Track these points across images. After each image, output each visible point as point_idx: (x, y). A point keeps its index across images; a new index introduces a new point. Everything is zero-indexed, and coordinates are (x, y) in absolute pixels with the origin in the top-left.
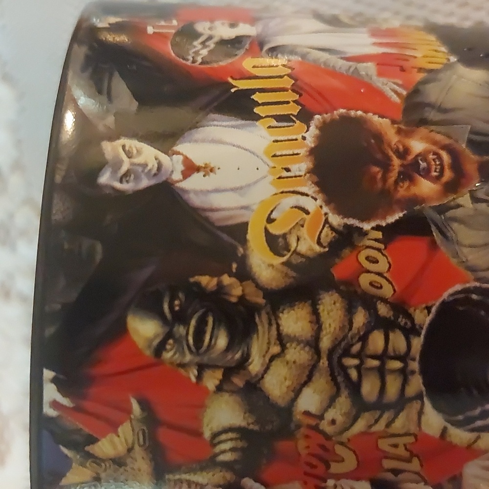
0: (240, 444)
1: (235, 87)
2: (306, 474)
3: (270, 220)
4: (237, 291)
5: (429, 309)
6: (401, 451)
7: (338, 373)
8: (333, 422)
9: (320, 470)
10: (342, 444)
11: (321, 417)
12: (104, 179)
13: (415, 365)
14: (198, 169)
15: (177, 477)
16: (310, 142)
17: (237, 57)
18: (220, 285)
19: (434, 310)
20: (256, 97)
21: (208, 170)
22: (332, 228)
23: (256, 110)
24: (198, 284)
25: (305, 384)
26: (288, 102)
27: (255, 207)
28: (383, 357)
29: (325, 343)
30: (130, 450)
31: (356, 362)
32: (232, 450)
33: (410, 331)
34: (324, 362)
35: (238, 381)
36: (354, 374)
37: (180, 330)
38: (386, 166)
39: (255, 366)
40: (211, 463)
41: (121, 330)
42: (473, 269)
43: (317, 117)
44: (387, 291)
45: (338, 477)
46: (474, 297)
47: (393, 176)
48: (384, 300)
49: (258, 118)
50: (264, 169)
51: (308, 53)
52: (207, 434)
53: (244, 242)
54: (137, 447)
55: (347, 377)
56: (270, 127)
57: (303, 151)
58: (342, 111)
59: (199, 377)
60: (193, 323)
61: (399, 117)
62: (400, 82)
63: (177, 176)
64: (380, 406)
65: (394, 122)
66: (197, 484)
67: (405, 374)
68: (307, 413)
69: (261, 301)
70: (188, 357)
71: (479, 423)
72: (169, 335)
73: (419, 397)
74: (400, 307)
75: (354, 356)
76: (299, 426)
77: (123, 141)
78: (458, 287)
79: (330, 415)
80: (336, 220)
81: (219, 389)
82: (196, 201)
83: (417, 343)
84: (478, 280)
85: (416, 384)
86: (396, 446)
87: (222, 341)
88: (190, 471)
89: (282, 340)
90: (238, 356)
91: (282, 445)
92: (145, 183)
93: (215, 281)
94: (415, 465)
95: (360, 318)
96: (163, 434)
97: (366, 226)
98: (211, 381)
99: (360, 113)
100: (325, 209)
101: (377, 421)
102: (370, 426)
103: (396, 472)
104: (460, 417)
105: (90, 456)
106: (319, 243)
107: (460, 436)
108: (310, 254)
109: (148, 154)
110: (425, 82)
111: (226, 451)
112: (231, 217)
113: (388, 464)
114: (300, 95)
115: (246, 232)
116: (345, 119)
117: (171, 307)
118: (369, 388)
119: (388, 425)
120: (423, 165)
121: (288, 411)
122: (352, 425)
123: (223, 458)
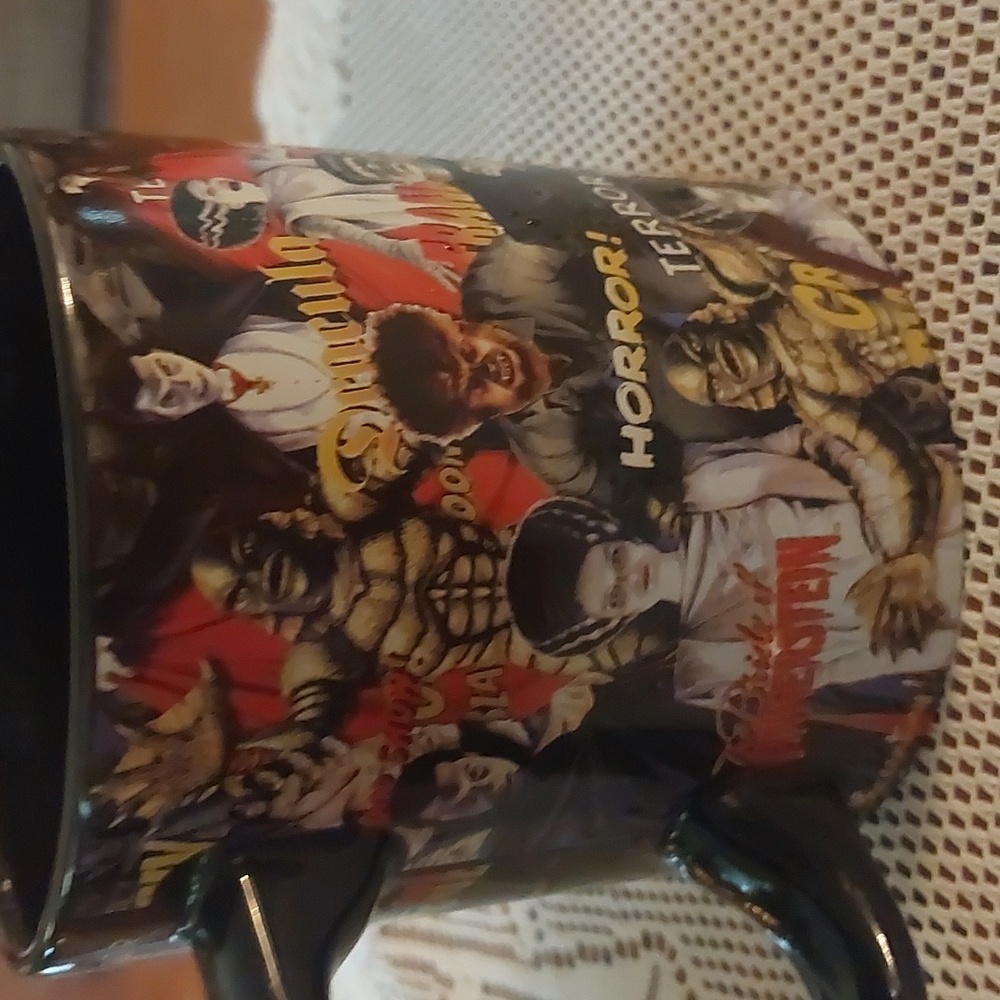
0: (321, 698)
1: (269, 278)
2: (391, 723)
3: (342, 442)
4: (313, 527)
5: (513, 528)
6: (489, 686)
7: (424, 606)
8: (420, 661)
10: (429, 685)
11: (407, 658)
12: (144, 402)
13: (502, 591)
14: (249, 385)
16: (370, 347)
17: (259, 236)
18: (294, 521)
19: (518, 529)
20: (297, 290)
21: (262, 385)
22: (409, 447)
23: (302, 308)
24: (269, 522)
25: (391, 624)
26: (333, 297)
27: (322, 428)
28: (470, 585)
29: (411, 576)
31: (442, 593)
32: (313, 706)
33: (497, 554)
34: (410, 597)
35: (321, 628)
36: (441, 606)
37: (253, 576)
38: (455, 371)
39: (338, 609)
40: (288, 725)
41: (186, 582)
42: (554, 482)
43: (371, 314)
44: (470, 513)
45: (423, 723)
46: (557, 512)
47: (464, 382)
48: (468, 523)
49: (305, 318)
50: (326, 382)
51: (339, 227)
52: (286, 691)
53: (316, 469)
55: (435, 610)
56: (322, 329)
57: (364, 357)
58: (398, 305)
59: (277, 628)
60: (267, 567)
61: (459, 311)
62: (451, 266)
63: (228, 395)
64: (469, 638)
65: (455, 318)
67: (492, 601)
68: (393, 655)
69: (340, 535)
70: (264, 607)
71: (567, 647)
72: (241, 583)
73: (507, 625)
74: (485, 529)
75: (441, 588)
76: (385, 671)
77: (156, 355)
78: (540, 503)
79: (418, 654)
80: (412, 437)
81: (300, 638)
82: (255, 424)
83: (504, 566)
84: (559, 493)
85: (504, 611)
86: (483, 681)
87: (301, 585)
89: (366, 577)
90: (318, 600)
91: (369, 694)
92: (193, 406)
93: (287, 517)
94: (503, 700)
95: (446, 545)
96: (239, 698)
97: (444, 442)
98: (291, 630)
99: (416, 307)
100: (399, 426)
101: (465, 656)
102: (459, 662)
103: (485, 709)
104: (548, 642)
105: (152, 734)
106: (397, 464)
107: (547, 662)
108: (388, 478)
109: (190, 369)
110: (476, 264)
111: (307, 708)
112: (296, 442)
113: (476, 702)
114: (346, 286)
115: (315, 457)
116: (401, 314)
117: (242, 550)
118: (457, 621)
119: (477, 658)
120: (493, 368)
122: (440, 663)
123: (302, 717)
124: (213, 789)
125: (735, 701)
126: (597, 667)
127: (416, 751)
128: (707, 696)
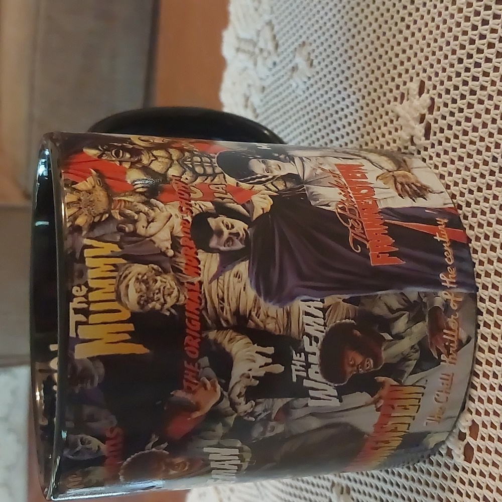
2: (180, 198)
6: (221, 190)
8: (186, 179)
9: (186, 196)
10: (193, 186)
11: (180, 177)
15: (119, 199)
19: (218, 154)
25: (170, 167)
29: (175, 158)
30: (94, 187)
31: (190, 163)
32: (143, 187)
34: (176, 162)
35: (139, 166)
39: (145, 162)
40: (134, 192)
45: (195, 200)
54: (97, 186)
59: (121, 164)
64: (205, 175)
66: (129, 202)
67: (213, 167)
68: (174, 176)
71: (251, 182)
73: (222, 173)
76: (171, 180)
81: (130, 167)
86: (218, 188)
88: (124, 196)
90: (136, 159)
94: (229, 195)
96: (108, 181)
98: (127, 165)
101: (206, 179)
102: (204, 181)
104: (243, 179)
105: (75, 189)
107: (244, 186)
111: (140, 187)
113: (217, 195)
121: (164, 175)
122: (196, 180)
123: (138, 190)
124: (107, 215)
125: (343, 209)
126: (269, 189)
127: (196, 211)
128: (327, 205)
